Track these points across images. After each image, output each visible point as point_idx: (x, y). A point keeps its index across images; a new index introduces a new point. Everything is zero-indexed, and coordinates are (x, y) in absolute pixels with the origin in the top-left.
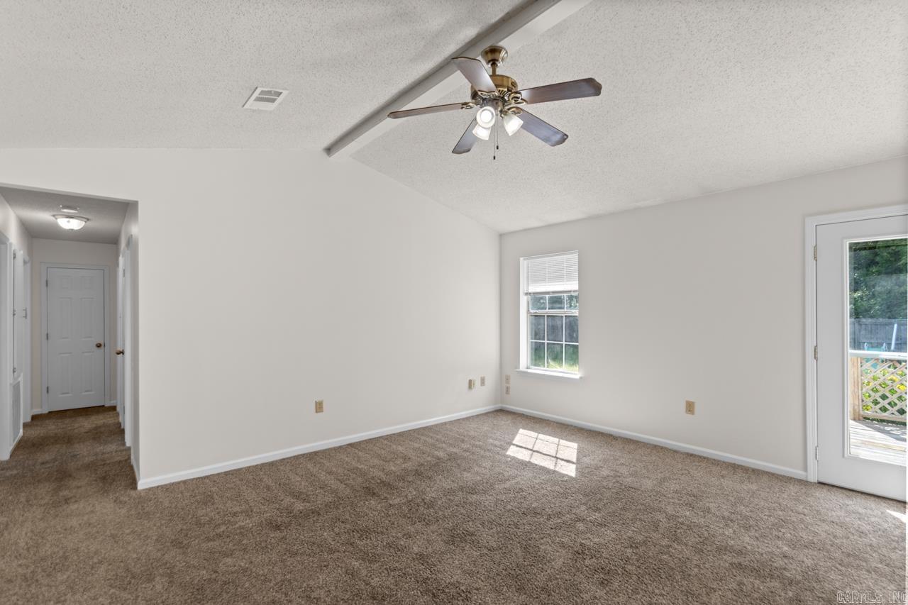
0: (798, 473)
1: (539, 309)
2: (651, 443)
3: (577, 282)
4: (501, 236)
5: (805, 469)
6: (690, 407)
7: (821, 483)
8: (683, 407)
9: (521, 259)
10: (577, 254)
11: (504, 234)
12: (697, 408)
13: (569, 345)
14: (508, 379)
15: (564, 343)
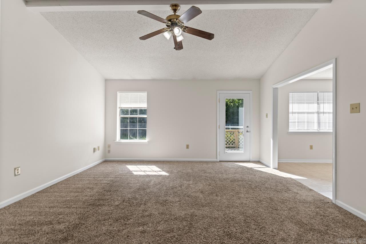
0: (215, 160)
1: (125, 115)
2: (175, 161)
3: (146, 104)
4: (106, 80)
5: (217, 158)
6: (188, 147)
7: (220, 161)
8: (185, 147)
9: (118, 92)
10: (147, 93)
11: (107, 80)
12: (190, 147)
13: (140, 129)
14: (109, 146)
15: (138, 129)
